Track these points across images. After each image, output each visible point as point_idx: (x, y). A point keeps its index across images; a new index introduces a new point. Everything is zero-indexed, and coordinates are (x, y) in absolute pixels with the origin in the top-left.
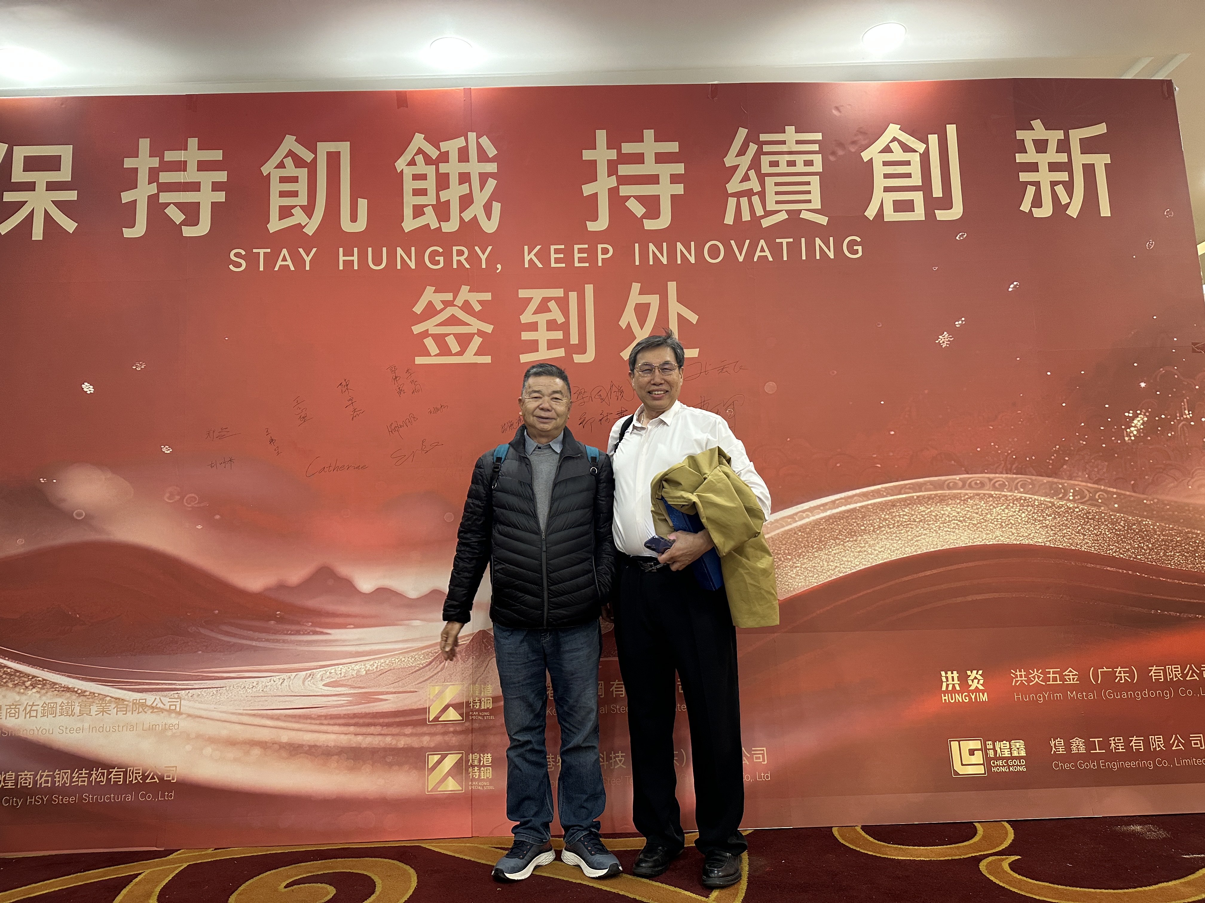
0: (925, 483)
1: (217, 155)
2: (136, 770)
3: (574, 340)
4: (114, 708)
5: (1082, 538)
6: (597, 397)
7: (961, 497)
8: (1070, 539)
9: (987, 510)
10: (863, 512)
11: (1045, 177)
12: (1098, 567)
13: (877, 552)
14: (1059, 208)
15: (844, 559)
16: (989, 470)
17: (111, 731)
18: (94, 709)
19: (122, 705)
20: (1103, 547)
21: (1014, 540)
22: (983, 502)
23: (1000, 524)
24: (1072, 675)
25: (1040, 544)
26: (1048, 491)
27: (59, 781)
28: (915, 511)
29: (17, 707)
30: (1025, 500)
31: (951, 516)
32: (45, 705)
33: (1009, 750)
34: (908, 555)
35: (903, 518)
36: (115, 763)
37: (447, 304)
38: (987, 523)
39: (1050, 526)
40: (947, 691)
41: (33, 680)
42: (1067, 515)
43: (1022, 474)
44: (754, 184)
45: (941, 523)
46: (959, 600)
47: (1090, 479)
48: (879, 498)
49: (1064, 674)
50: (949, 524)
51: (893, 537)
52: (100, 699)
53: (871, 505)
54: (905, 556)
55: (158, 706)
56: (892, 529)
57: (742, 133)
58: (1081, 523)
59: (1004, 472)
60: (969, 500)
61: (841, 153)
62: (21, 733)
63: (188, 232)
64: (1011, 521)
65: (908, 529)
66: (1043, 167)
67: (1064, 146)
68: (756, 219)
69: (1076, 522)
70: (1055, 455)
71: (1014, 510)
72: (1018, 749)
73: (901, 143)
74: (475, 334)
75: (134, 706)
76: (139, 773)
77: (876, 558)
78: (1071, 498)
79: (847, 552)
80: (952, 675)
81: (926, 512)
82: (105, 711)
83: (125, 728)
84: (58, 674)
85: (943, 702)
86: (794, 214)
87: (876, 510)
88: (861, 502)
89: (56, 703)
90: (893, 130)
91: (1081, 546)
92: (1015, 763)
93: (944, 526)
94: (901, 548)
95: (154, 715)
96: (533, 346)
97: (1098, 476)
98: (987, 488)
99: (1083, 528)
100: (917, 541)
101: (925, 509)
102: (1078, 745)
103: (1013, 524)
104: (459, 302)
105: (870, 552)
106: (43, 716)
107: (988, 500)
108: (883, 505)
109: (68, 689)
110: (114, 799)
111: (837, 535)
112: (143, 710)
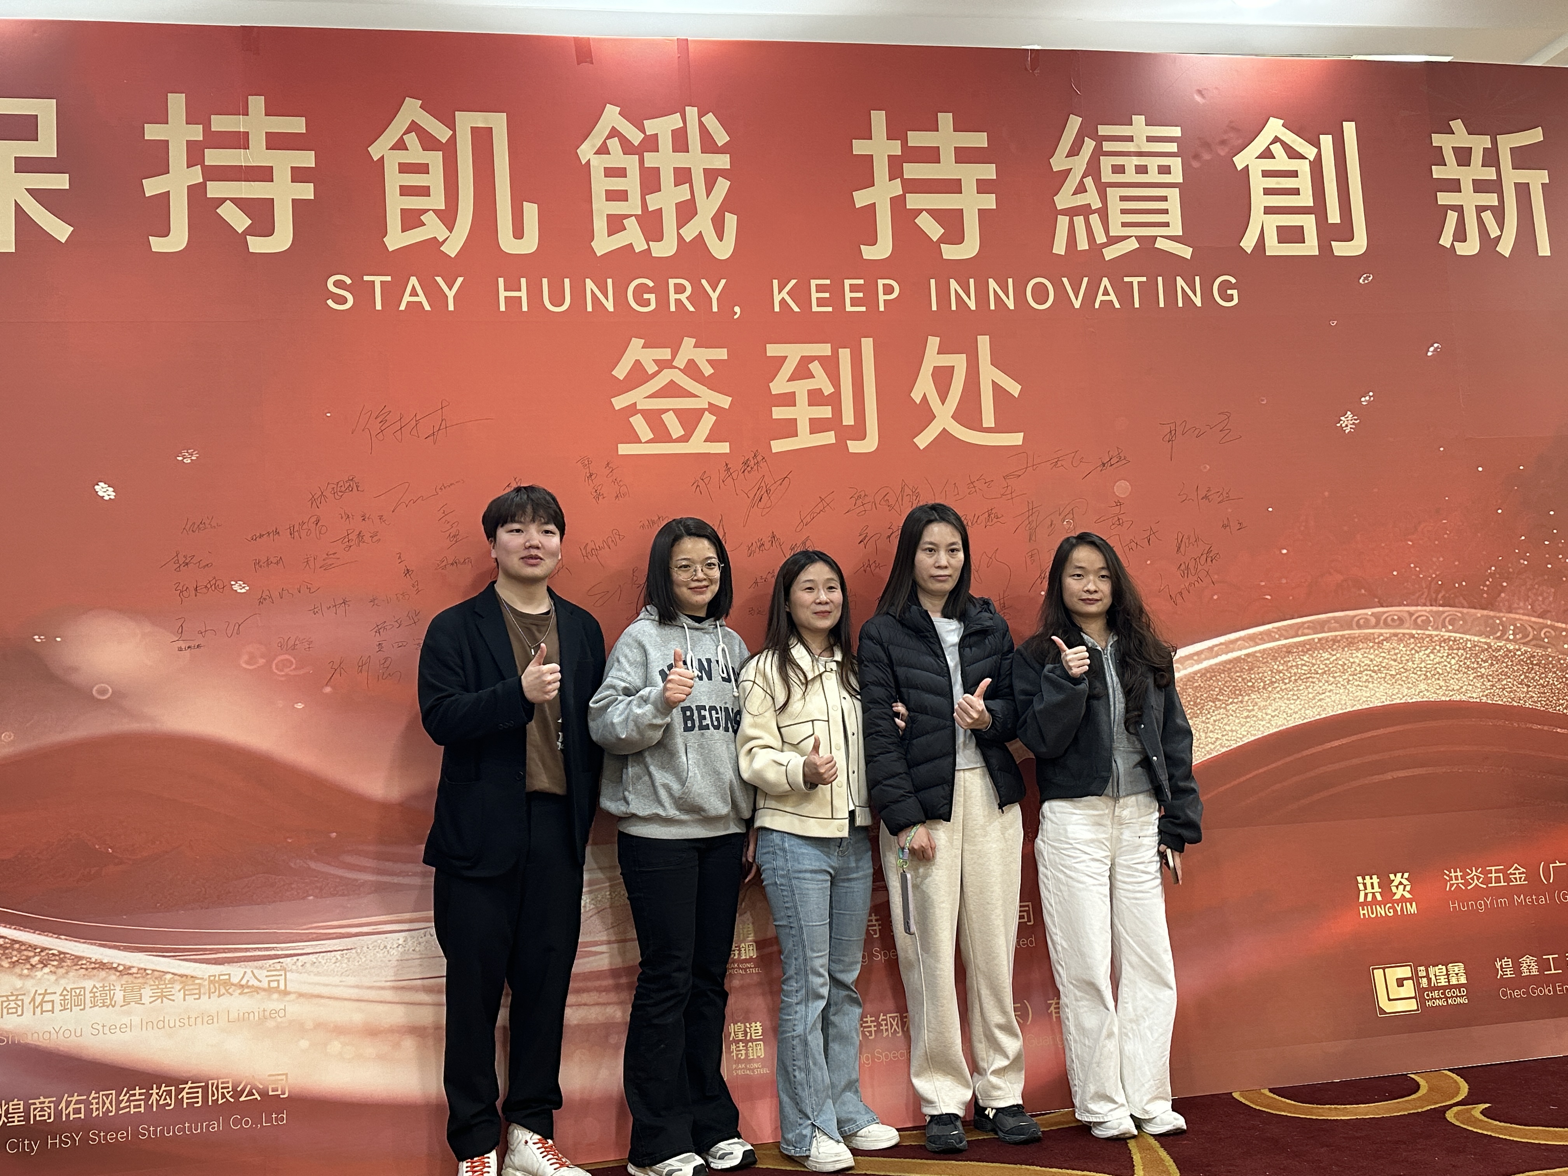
0: (1328, 621)
1: (297, 125)
2: (222, 1083)
3: (848, 419)
4: (179, 991)
5: (1525, 690)
6: (883, 502)
7: (1374, 639)
8: (1511, 692)
9: (1408, 655)
10: (1250, 662)
11: (1469, 199)
12: (1546, 728)
13: (1270, 717)
14: (1488, 243)
15: (1227, 728)
16: (1409, 601)
17: (177, 1026)
18: (147, 993)
19: (192, 985)
20: (1551, 702)
21: (1443, 695)
22: (1402, 645)
23: (1425, 675)
24: (1519, 873)
25: (1475, 700)
26: (1482, 628)
27: (98, 1109)
28: (1316, 660)
29: (20, 997)
30: (1455, 641)
31: (1363, 664)
32: (65, 993)
33: (1446, 977)
34: (1309, 720)
35: (1302, 669)
36: (188, 1075)
37: (663, 365)
38: (1408, 673)
39: (1487, 676)
40: (1365, 903)
41: (43, 954)
42: (1506, 660)
43: (1450, 606)
44: (1092, 198)
45: (1350, 675)
46: (1376, 778)
47: (1534, 611)
48: (1269, 642)
49: (1509, 872)
50: (1360, 675)
51: (1289, 696)
52: (156, 978)
53: (1259, 651)
54: (1305, 721)
55: (250, 984)
56: (1288, 685)
57: (1075, 123)
58: (1525, 670)
59: (1428, 604)
60: (1385, 643)
61: (1207, 157)
62: (30, 1037)
63: (257, 245)
64: (1438, 670)
65: (1308, 684)
66: (1467, 186)
67: (1491, 158)
68: (1096, 249)
69: (1518, 669)
70: (1491, 580)
71: (1441, 655)
72: (1457, 974)
73: (1285, 146)
74: (705, 410)
75: (212, 986)
76: (228, 1088)
77: (1268, 725)
78: (1511, 637)
79: (1231, 717)
80: (1372, 881)
81: (1331, 660)
82: (165, 996)
83: (199, 1020)
84: (84, 943)
85: (1362, 917)
86: (1147, 242)
87: (1266, 658)
88: (1246, 648)
89: (84, 988)
90: (1275, 127)
91: (1525, 702)
92: (1454, 993)
93: (1354, 679)
94: (1300, 710)
95: (243, 998)
96: (789, 428)
97: (1543, 606)
98: (1407, 626)
99: (1526, 677)
100: (1320, 700)
101: (1329, 656)
102: (1529, 965)
103: (1440, 674)
104: (681, 361)
105: (1260, 717)
106: (65, 1009)
107: (1408, 642)
108: (1276, 652)
109: (102, 966)
110: (190, 1129)
111: (1217, 695)
112: (227, 991)
